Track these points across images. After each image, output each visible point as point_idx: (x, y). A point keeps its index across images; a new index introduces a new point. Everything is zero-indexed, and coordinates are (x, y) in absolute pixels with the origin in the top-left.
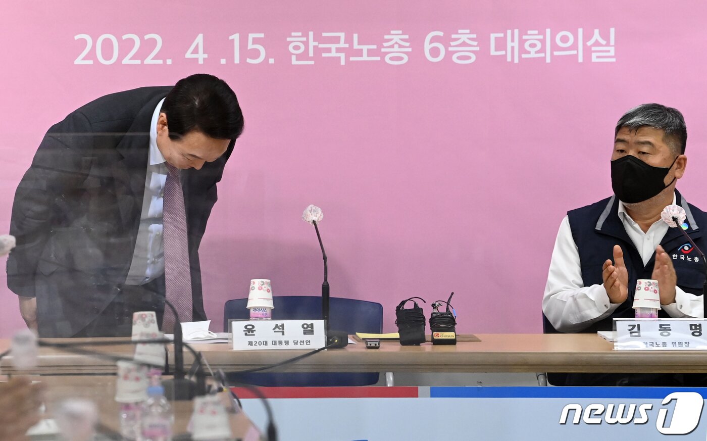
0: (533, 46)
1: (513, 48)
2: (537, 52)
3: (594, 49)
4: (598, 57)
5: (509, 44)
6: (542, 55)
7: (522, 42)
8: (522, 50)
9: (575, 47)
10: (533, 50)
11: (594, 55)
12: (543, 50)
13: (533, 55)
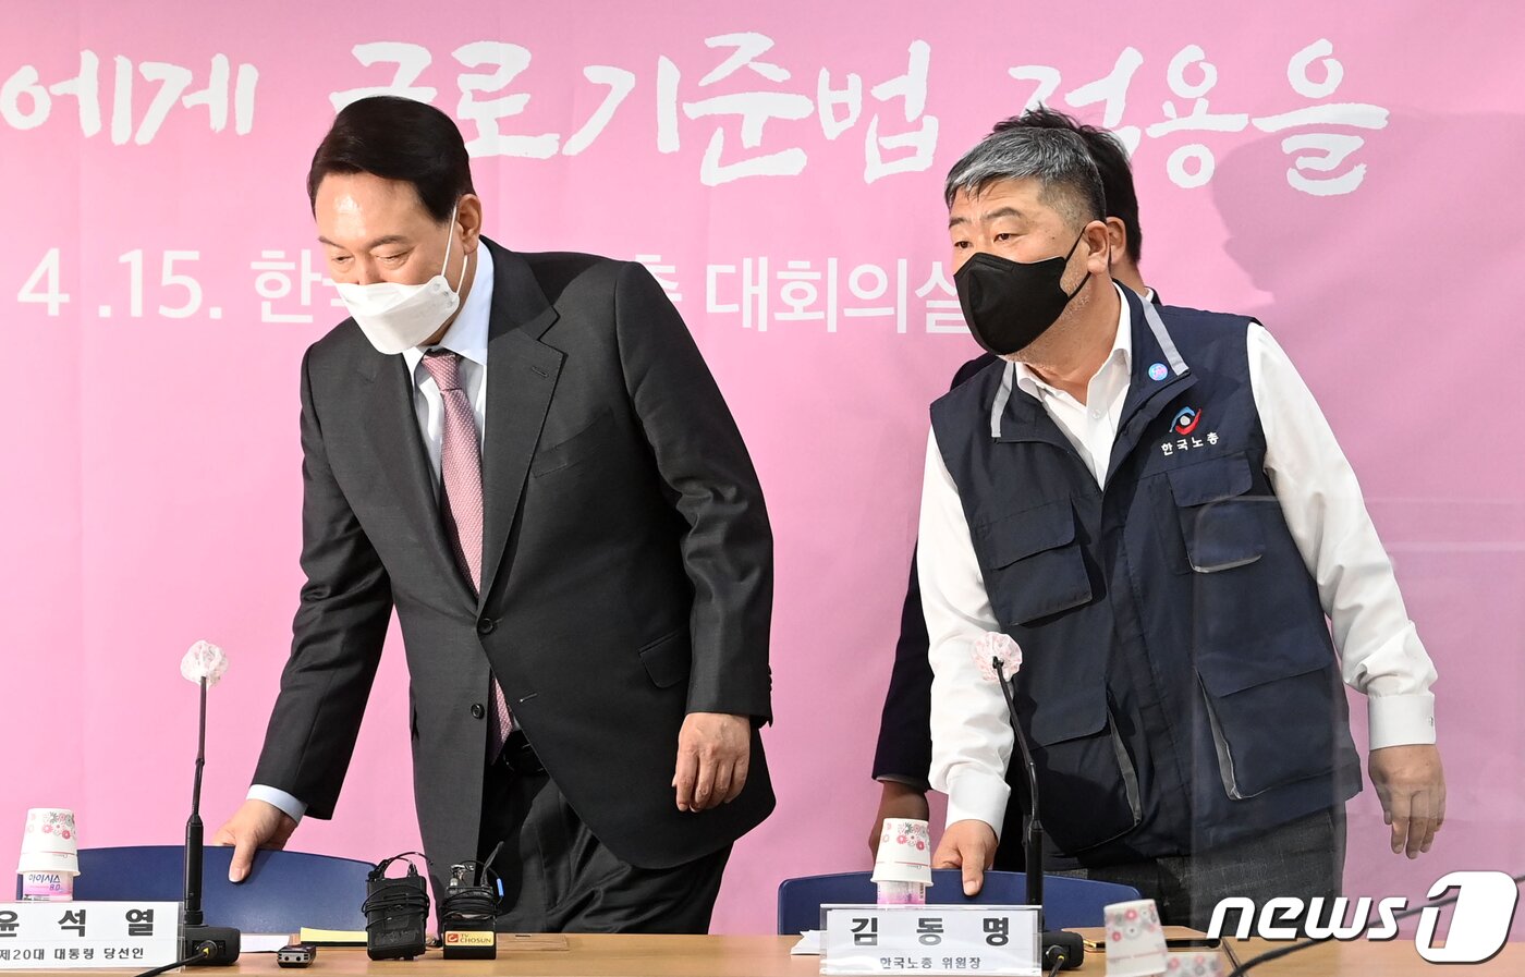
0: (799, 294)
1: (755, 298)
2: (807, 309)
3: (930, 304)
4: (939, 323)
5: (748, 290)
6: (819, 315)
7: (775, 286)
8: (776, 304)
9: (889, 299)
10: (798, 304)
11: (931, 318)
12: (821, 304)
13: (798, 315)
